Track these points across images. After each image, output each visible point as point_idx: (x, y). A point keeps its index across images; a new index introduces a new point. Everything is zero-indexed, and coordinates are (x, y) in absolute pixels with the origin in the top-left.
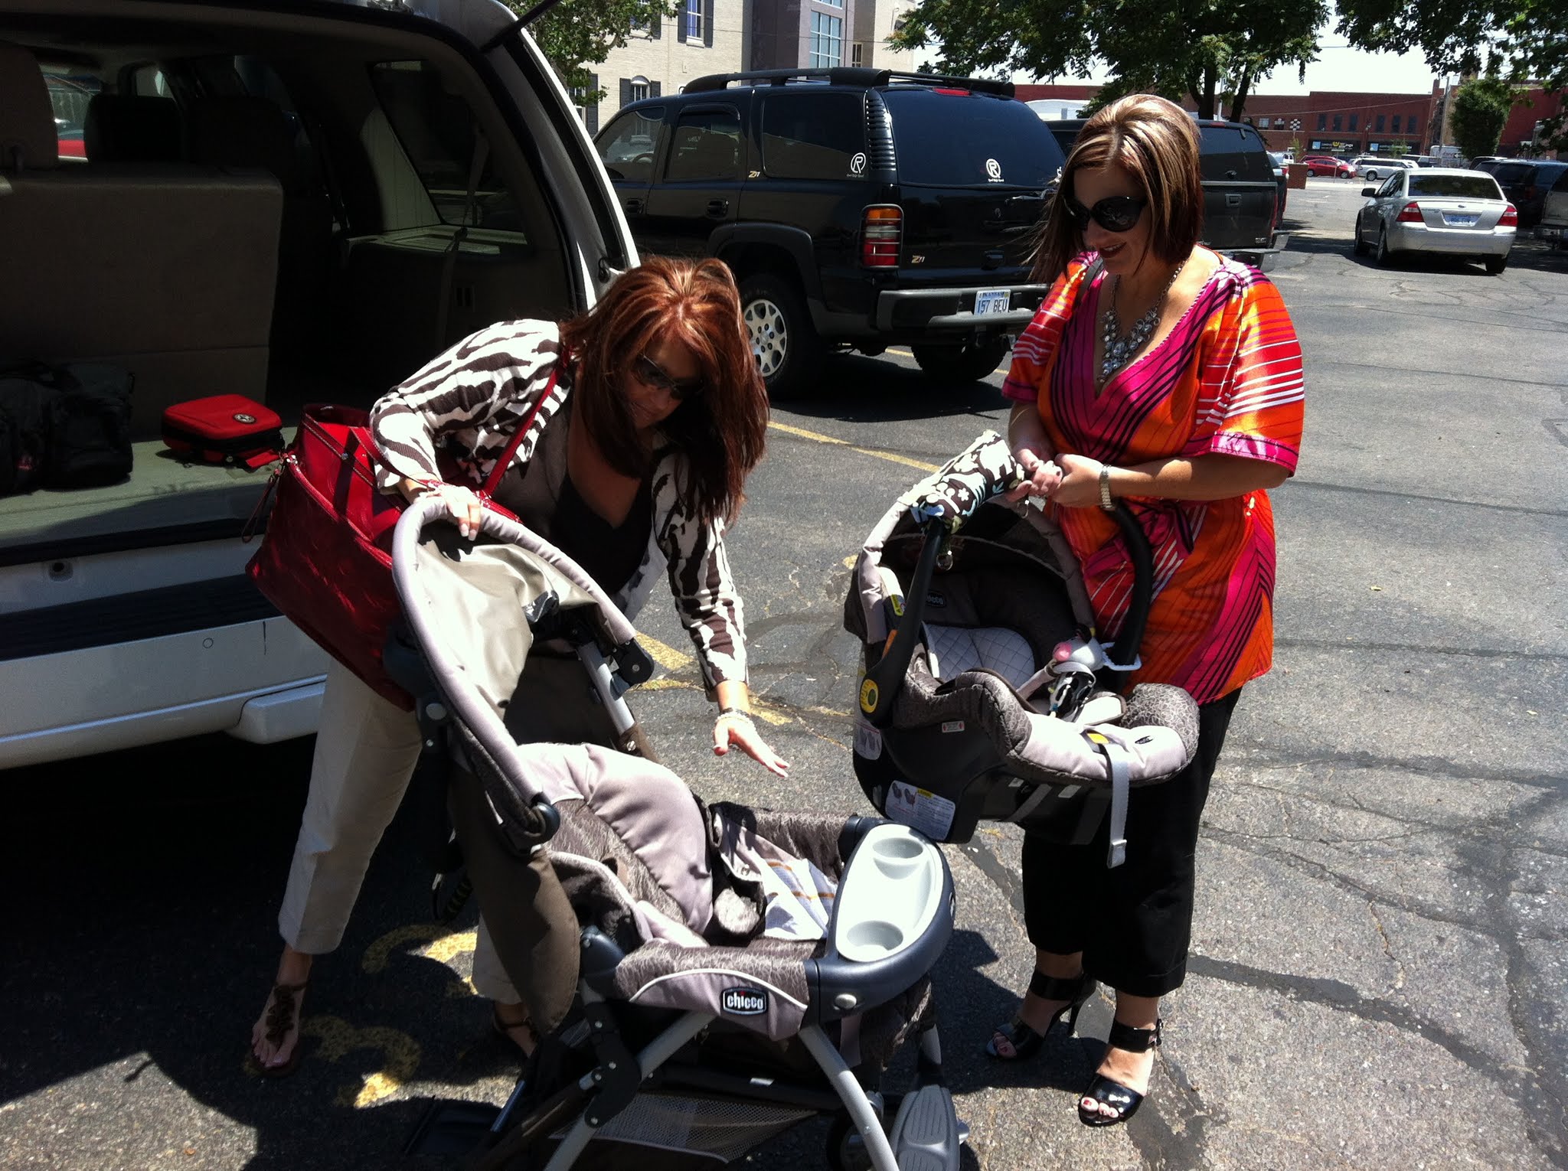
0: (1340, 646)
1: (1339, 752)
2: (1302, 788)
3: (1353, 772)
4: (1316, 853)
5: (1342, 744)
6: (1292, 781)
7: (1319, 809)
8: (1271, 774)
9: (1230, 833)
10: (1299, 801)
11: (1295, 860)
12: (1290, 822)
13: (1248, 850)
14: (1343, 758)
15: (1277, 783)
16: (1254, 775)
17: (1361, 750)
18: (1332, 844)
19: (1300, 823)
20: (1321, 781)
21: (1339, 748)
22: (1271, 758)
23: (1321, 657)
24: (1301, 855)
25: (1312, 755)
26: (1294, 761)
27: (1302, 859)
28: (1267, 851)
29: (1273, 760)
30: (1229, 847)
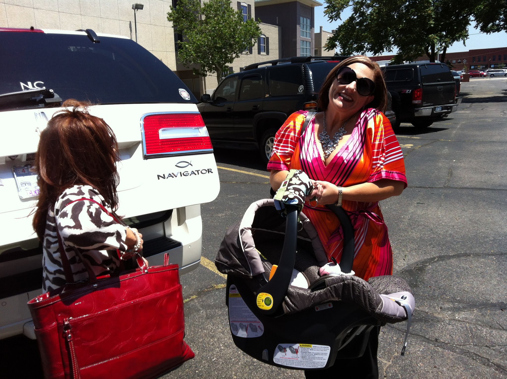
0: (489, 255)
1: (491, 303)
2: (477, 320)
3: (498, 312)
4: (484, 352)
5: (492, 299)
6: (473, 317)
7: (485, 330)
8: (463, 314)
9: (447, 344)
10: (476, 327)
11: (475, 356)
12: (473, 337)
13: (455, 352)
14: (493, 306)
15: (466, 318)
16: (456, 315)
17: (501, 301)
18: (492, 348)
19: (477, 338)
20: (485, 316)
21: (491, 301)
22: (463, 307)
23: (482, 260)
24: (478, 353)
25: (480, 305)
26: (473, 308)
27: (479, 356)
28: (464, 352)
29: (464, 308)
30: (447, 351)
